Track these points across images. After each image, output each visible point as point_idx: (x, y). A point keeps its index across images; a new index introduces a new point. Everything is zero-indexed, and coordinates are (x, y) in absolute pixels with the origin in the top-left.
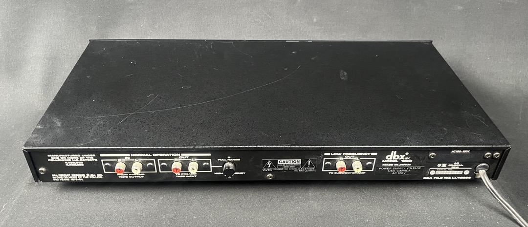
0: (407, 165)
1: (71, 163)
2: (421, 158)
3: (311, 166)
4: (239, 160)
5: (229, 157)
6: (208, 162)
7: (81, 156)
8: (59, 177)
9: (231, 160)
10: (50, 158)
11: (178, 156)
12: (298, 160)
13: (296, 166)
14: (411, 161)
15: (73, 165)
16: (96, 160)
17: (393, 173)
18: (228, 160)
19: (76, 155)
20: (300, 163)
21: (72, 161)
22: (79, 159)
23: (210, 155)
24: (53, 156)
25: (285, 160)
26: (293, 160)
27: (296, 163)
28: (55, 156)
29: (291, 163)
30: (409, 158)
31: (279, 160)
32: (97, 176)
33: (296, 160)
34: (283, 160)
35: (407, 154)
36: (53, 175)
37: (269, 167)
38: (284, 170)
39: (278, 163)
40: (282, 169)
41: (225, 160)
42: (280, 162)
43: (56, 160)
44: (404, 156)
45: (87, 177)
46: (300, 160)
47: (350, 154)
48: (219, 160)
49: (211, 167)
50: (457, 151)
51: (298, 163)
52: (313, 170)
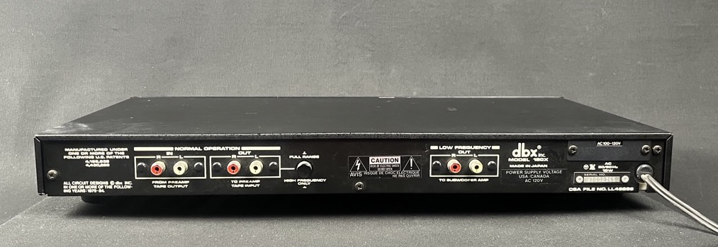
0: (542, 166)
1: (93, 161)
2: (559, 154)
3: (415, 168)
4: (318, 157)
5: (304, 153)
6: (276, 160)
7: (109, 151)
8: (72, 187)
9: (307, 157)
10: (67, 153)
11: (238, 151)
12: (397, 157)
13: (394, 169)
14: (546, 160)
15: (95, 165)
16: (128, 157)
17: (526, 181)
18: (304, 157)
19: (102, 149)
20: (399, 162)
21: (95, 159)
22: (105, 156)
23: (278, 148)
24: (71, 150)
25: (379, 158)
26: (390, 158)
27: (394, 163)
28: (74, 150)
29: (387, 163)
30: (543, 155)
31: (371, 158)
32: (124, 185)
33: (394, 157)
34: (376, 158)
35: (539, 147)
36: (65, 183)
37: (358, 169)
38: (378, 175)
39: (371, 163)
40: (376, 173)
41: (299, 157)
42: (373, 161)
43: (74, 158)
44: (536, 150)
45: (110, 187)
46: (399, 157)
47: (464, 147)
48: (290, 157)
49: (280, 169)
50: (604, 143)
51: (397, 163)
52: (416, 174)
